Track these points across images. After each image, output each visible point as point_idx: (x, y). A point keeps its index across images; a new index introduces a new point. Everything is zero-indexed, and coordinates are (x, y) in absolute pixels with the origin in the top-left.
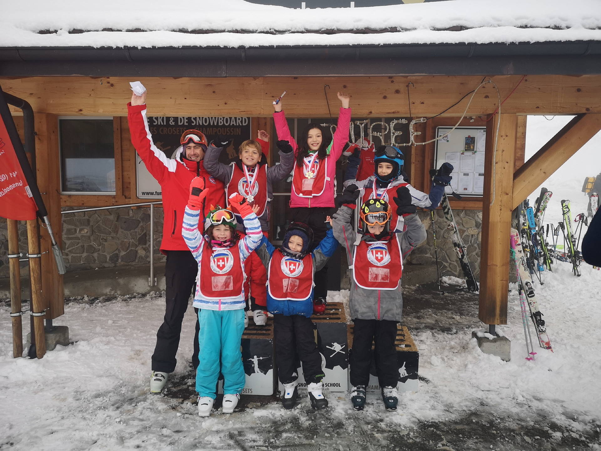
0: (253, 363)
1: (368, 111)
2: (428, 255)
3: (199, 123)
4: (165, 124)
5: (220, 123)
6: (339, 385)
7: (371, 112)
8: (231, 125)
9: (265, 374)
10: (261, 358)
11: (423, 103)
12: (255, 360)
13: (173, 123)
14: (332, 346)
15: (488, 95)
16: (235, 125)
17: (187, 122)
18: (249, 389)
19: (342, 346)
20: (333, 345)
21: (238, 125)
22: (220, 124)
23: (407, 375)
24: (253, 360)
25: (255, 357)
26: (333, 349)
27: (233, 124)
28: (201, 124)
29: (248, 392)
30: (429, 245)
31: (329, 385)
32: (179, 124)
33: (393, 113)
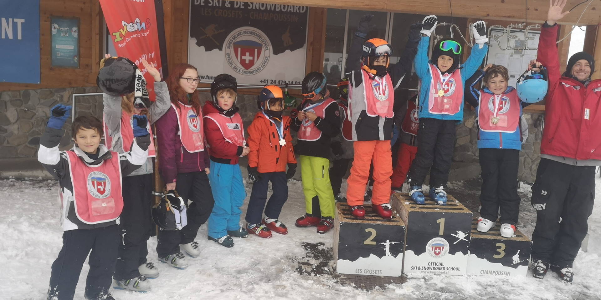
0: (384, 246)
1: (485, 14)
2: (470, 153)
3: (255, 6)
4: (221, 5)
5: (277, 8)
6: (458, 269)
7: (488, 15)
8: (288, 11)
9: (395, 257)
10: (393, 243)
11: (537, 10)
12: (387, 244)
13: (229, 6)
14: (456, 234)
15: (595, 7)
16: (292, 11)
17: (243, 5)
18: (378, 271)
19: (465, 234)
20: (458, 233)
21: (295, 11)
22: (277, 10)
23: (519, 262)
24: (385, 244)
25: (388, 241)
26: (457, 236)
27: (290, 11)
28: (258, 8)
29: (377, 273)
30: (472, 144)
31: (450, 269)
32: (235, 6)
33: (509, 17)
